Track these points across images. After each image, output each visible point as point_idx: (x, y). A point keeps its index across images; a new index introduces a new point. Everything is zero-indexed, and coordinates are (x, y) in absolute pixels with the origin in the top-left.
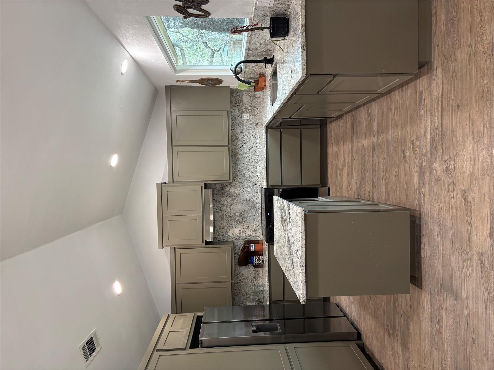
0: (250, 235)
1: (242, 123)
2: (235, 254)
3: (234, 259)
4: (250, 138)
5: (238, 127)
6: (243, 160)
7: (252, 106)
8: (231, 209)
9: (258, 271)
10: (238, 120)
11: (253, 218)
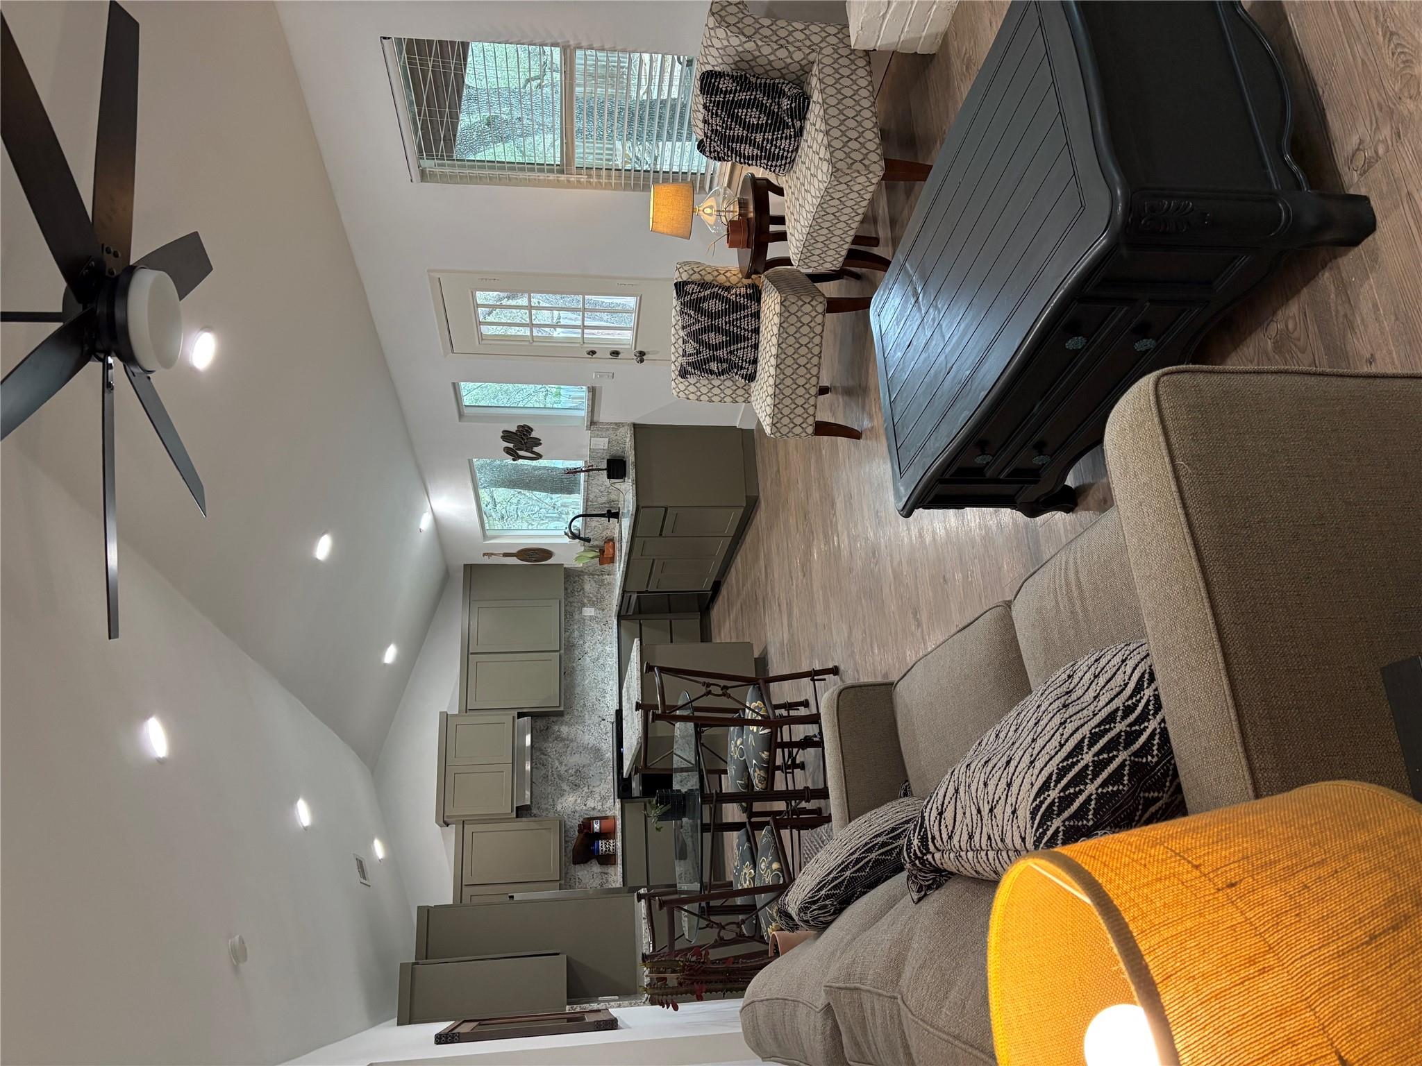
0: (594, 809)
1: (582, 621)
3: (565, 852)
4: (595, 644)
5: (576, 627)
6: (584, 680)
7: (599, 596)
8: (561, 763)
10: (576, 617)
11: (599, 778)
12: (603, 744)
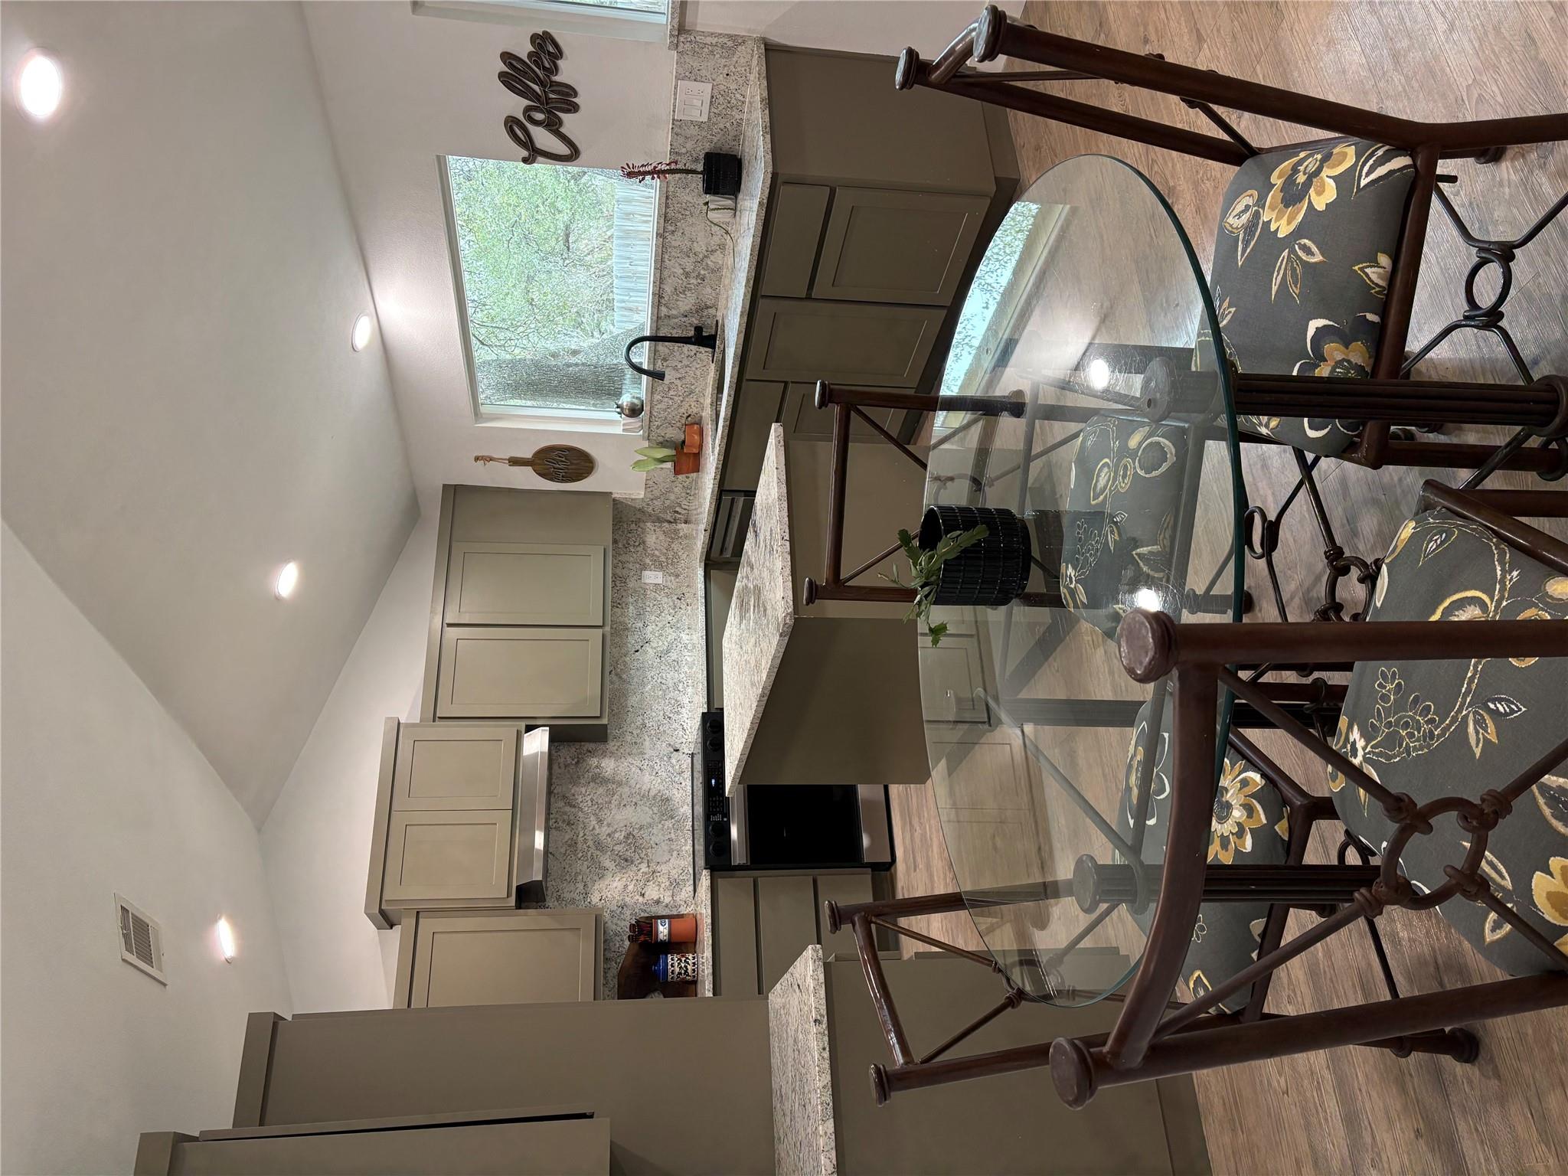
0: (658, 902)
1: (642, 592)
4: (663, 628)
5: (631, 600)
6: (643, 684)
7: (670, 554)
8: (600, 821)
10: (631, 584)
11: (666, 848)
12: (675, 791)
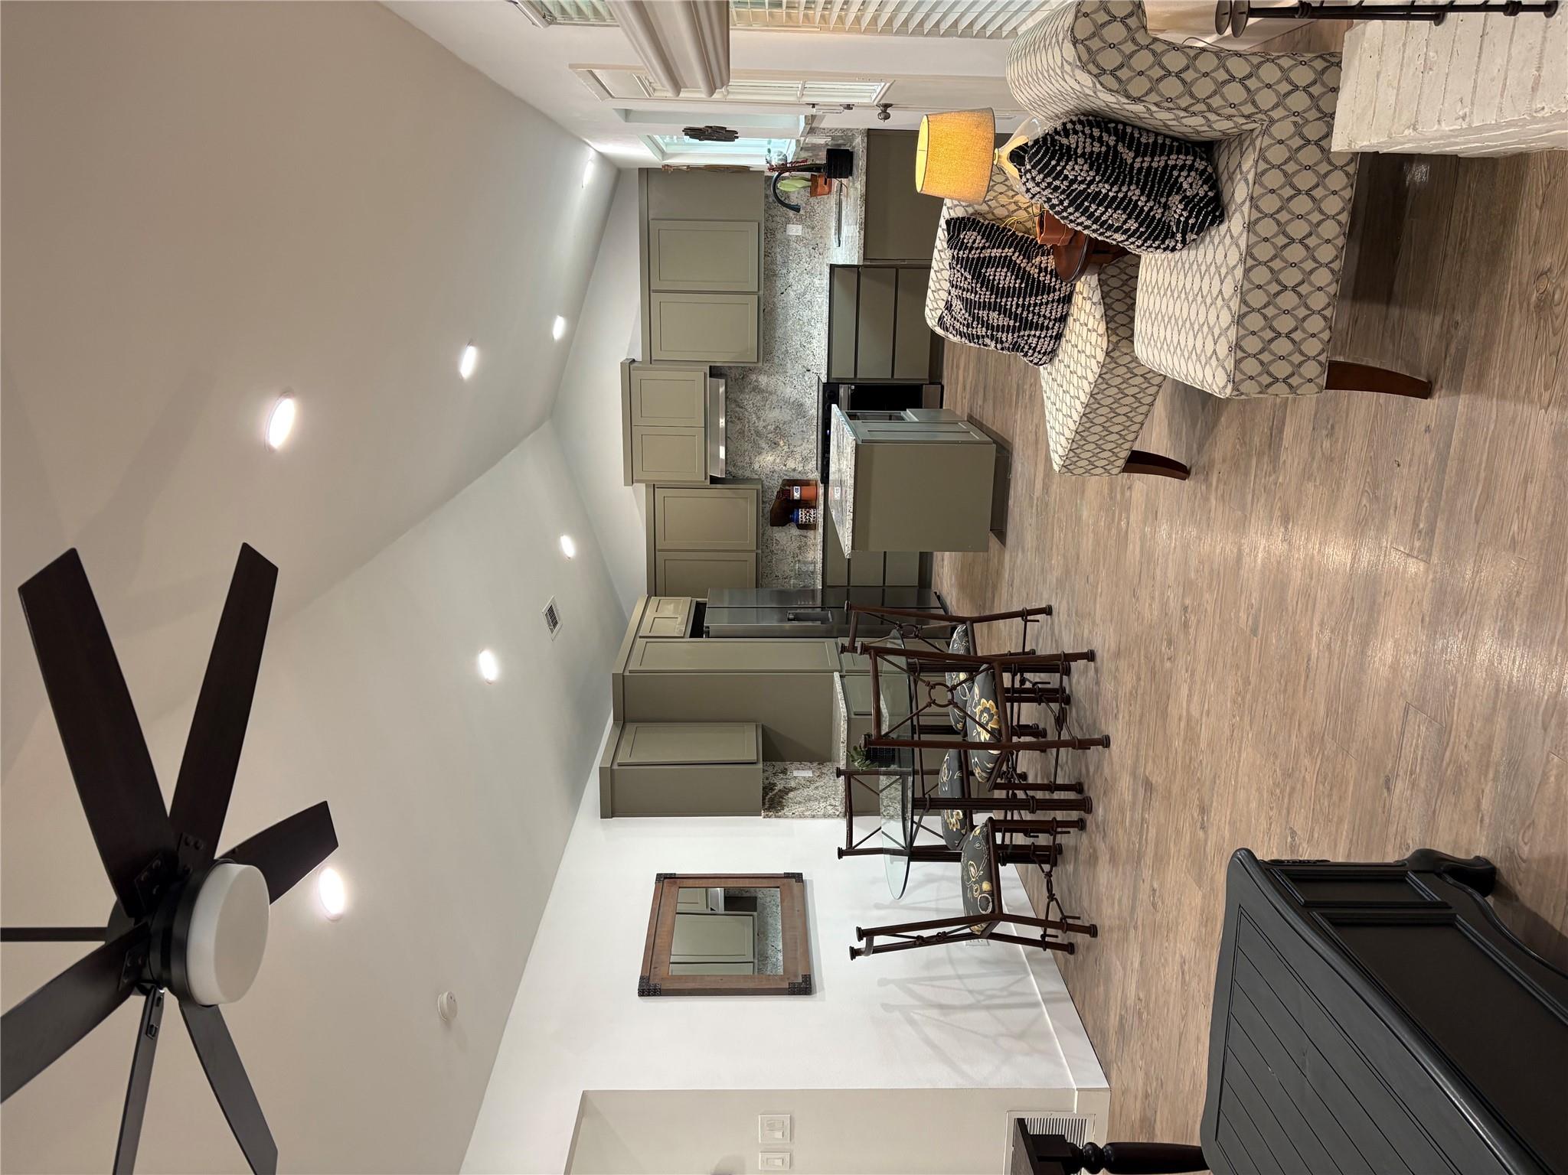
0: (794, 470)
1: (786, 243)
2: (763, 502)
3: (763, 512)
4: (801, 274)
5: (778, 250)
6: (786, 320)
7: (809, 207)
8: (759, 418)
9: (806, 537)
10: (778, 236)
11: (800, 437)
12: (807, 399)
